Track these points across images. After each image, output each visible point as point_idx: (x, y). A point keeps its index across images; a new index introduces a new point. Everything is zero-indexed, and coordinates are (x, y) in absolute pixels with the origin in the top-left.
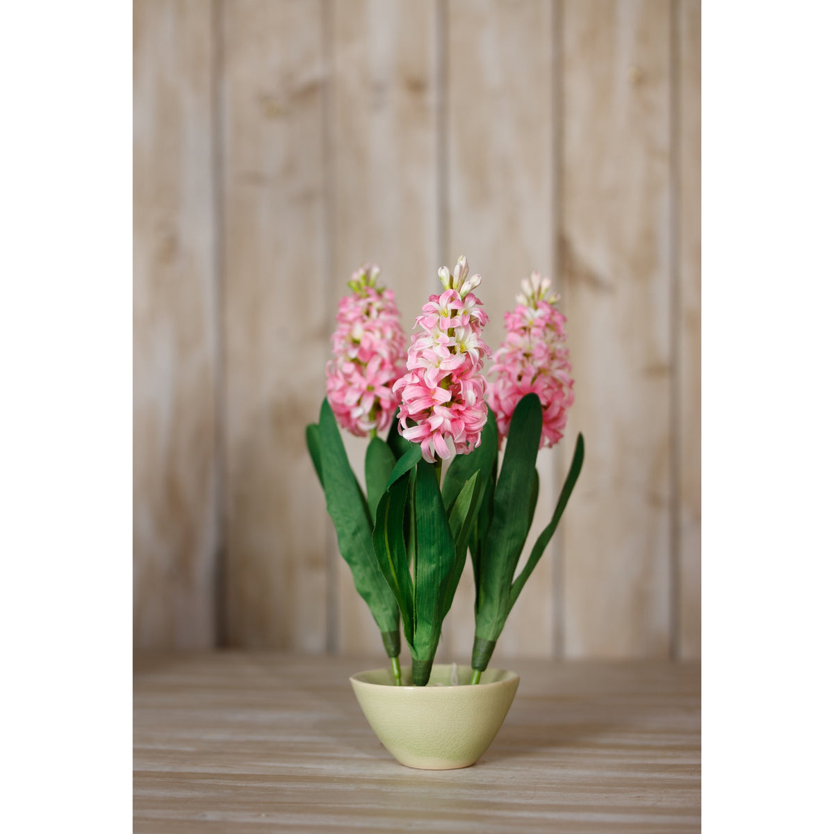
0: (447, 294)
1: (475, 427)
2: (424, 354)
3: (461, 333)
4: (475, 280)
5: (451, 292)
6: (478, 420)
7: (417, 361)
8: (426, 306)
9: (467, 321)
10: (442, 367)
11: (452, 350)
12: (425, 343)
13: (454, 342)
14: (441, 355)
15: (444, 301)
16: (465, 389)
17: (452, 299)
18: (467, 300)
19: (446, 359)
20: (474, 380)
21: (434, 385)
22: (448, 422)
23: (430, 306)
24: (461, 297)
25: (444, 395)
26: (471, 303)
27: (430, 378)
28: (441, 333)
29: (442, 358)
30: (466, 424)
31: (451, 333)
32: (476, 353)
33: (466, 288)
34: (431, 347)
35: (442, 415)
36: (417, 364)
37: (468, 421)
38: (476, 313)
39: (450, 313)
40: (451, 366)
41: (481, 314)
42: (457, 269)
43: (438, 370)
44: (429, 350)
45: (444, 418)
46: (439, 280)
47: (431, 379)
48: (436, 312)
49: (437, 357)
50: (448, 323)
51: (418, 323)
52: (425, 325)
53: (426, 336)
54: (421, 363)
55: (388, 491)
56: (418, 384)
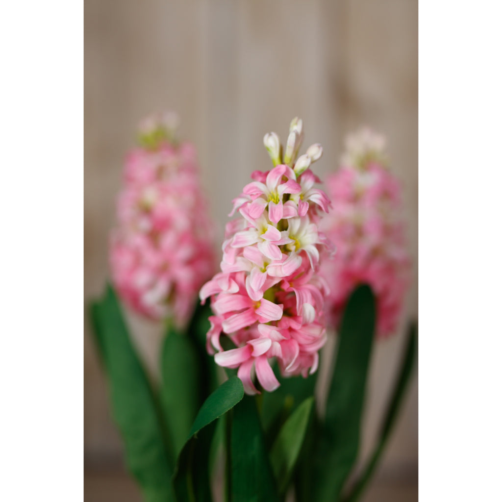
0: (277, 172)
1: (312, 349)
2: (245, 252)
3: (295, 225)
4: (315, 152)
5: (283, 168)
6: (315, 340)
7: (235, 262)
8: (248, 187)
9: (305, 210)
10: (271, 271)
11: (285, 249)
12: (248, 237)
13: (287, 238)
14: (269, 256)
15: (273, 181)
16: (302, 302)
17: (284, 180)
18: (303, 178)
19: (276, 261)
20: (310, 287)
21: (259, 296)
22: (278, 346)
23: (253, 188)
24: (296, 174)
25: (272, 311)
26: (309, 183)
27: (255, 286)
28: (270, 226)
29: (270, 260)
30: (300, 345)
31: (283, 226)
32: (315, 252)
33: (302, 163)
34: (255, 245)
35: (270, 337)
36: (236, 265)
37: (303, 341)
38: (316, 198)
39: (281, 198)
40: (283, 271)
41: (324, 200)
42: (292, 139)
43: (265, 275)
44: (252, 248)
45: (273, 341)
46: (265, 151)
47: (255, 288)
48: (263, 196)
49: (263, 257)
50: (279, 213)
51: (238, 210)
52: (248, 215)
53: (248, 229)
54: (241, 265)
55: (196, 437)
56: (238, 293)
